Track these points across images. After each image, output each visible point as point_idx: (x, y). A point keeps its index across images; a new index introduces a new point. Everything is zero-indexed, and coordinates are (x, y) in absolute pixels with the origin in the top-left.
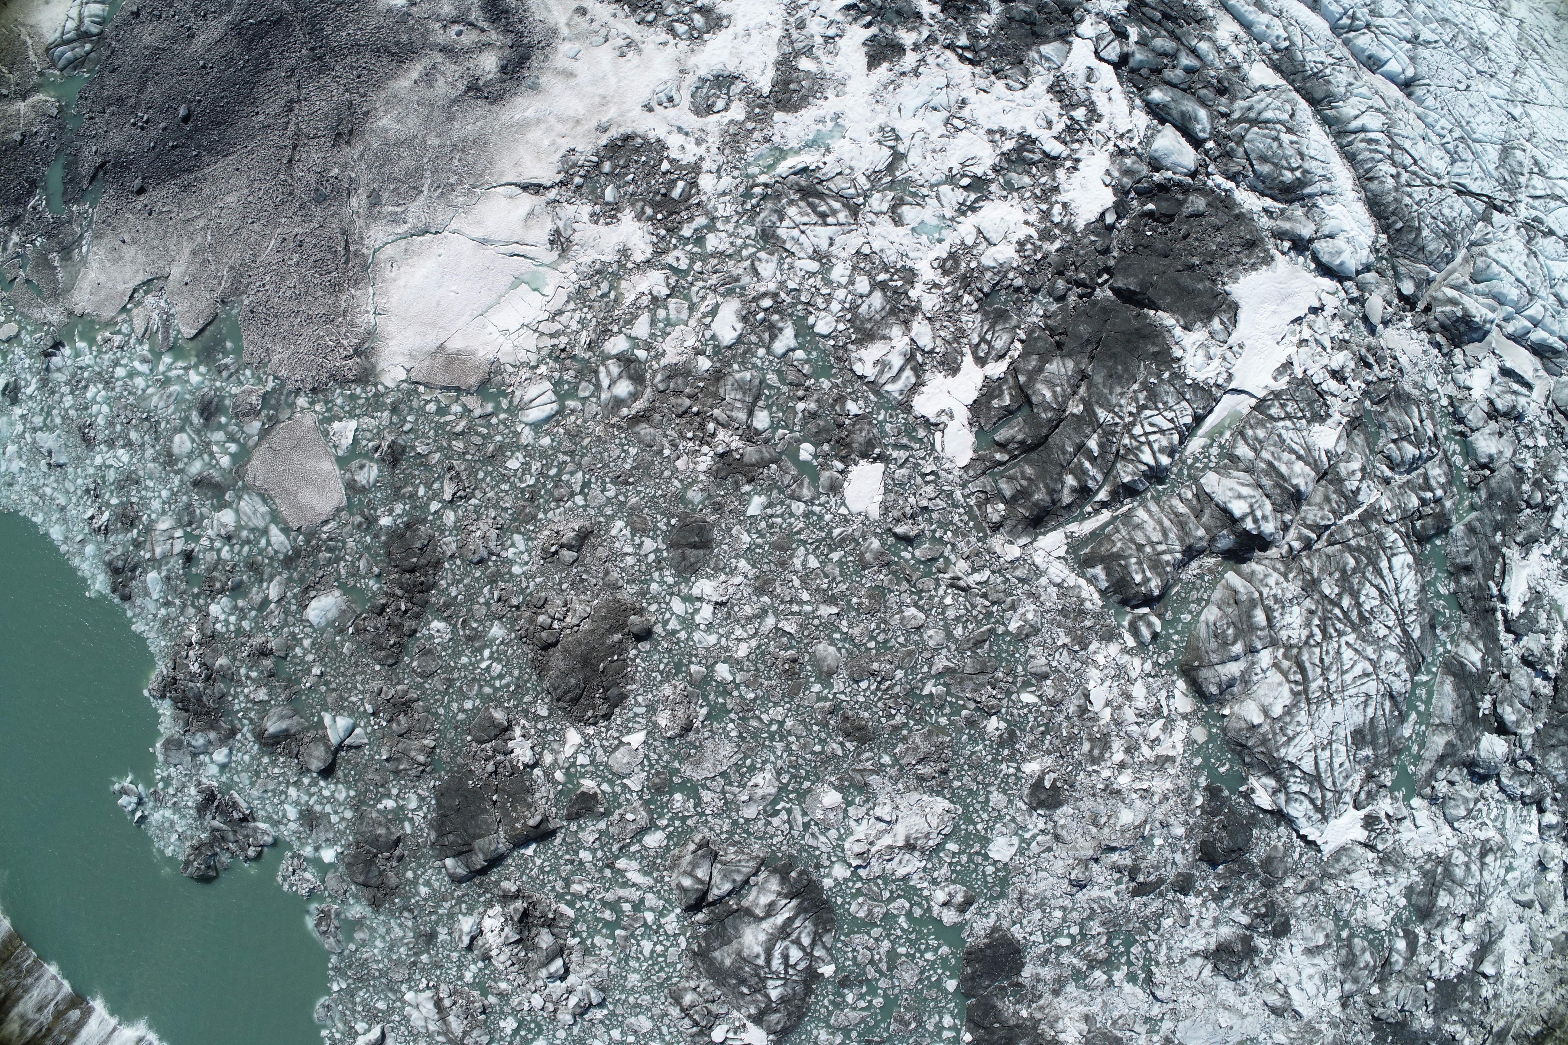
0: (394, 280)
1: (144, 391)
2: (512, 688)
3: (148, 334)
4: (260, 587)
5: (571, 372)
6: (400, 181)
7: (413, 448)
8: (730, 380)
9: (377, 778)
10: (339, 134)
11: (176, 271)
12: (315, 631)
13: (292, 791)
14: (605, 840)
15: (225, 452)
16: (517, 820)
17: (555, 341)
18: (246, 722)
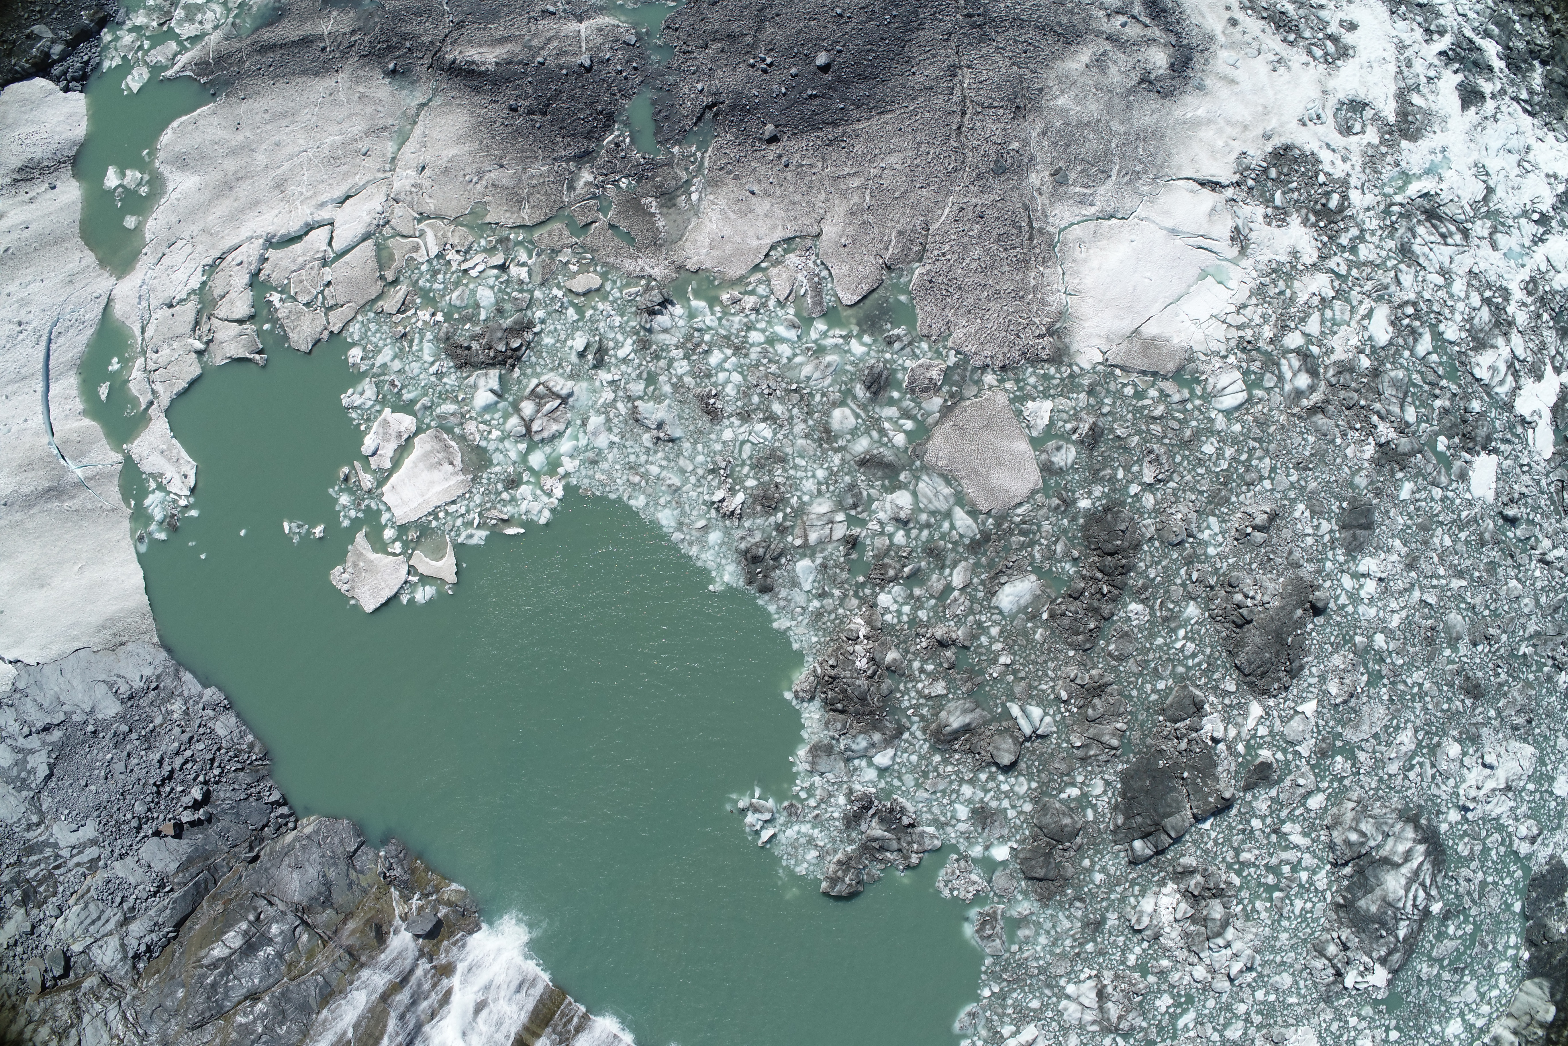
0: (1085, 261)
1: (790, 360)
2: (1204, 666)
3: (793, 297)
4: (941, 574)
5: (1258, 363)
6: (1088, 163)
7: (1112, 430)
8: (1386, 378)
9: (1063, 767)
10: (1018, 107)
11: (830, 231)
12: (1004, 618)
13: (967, 790)
14: (1274, 807)
15: (900, 429)
16: (1209, 794)
17: (1241, 333)
18: (916, 719)
